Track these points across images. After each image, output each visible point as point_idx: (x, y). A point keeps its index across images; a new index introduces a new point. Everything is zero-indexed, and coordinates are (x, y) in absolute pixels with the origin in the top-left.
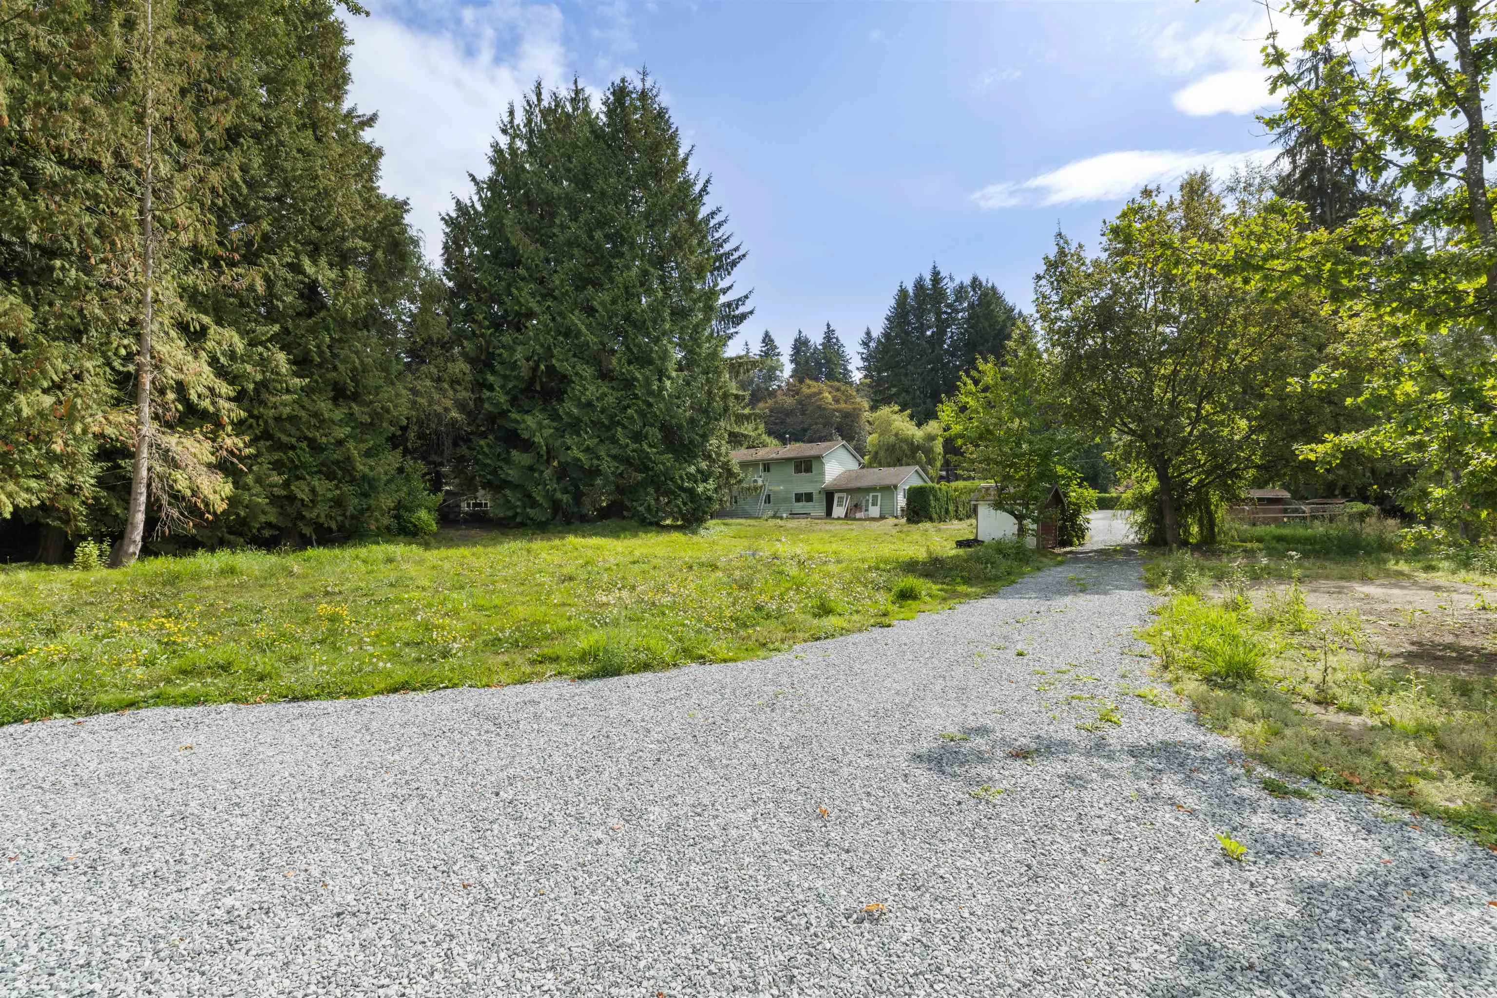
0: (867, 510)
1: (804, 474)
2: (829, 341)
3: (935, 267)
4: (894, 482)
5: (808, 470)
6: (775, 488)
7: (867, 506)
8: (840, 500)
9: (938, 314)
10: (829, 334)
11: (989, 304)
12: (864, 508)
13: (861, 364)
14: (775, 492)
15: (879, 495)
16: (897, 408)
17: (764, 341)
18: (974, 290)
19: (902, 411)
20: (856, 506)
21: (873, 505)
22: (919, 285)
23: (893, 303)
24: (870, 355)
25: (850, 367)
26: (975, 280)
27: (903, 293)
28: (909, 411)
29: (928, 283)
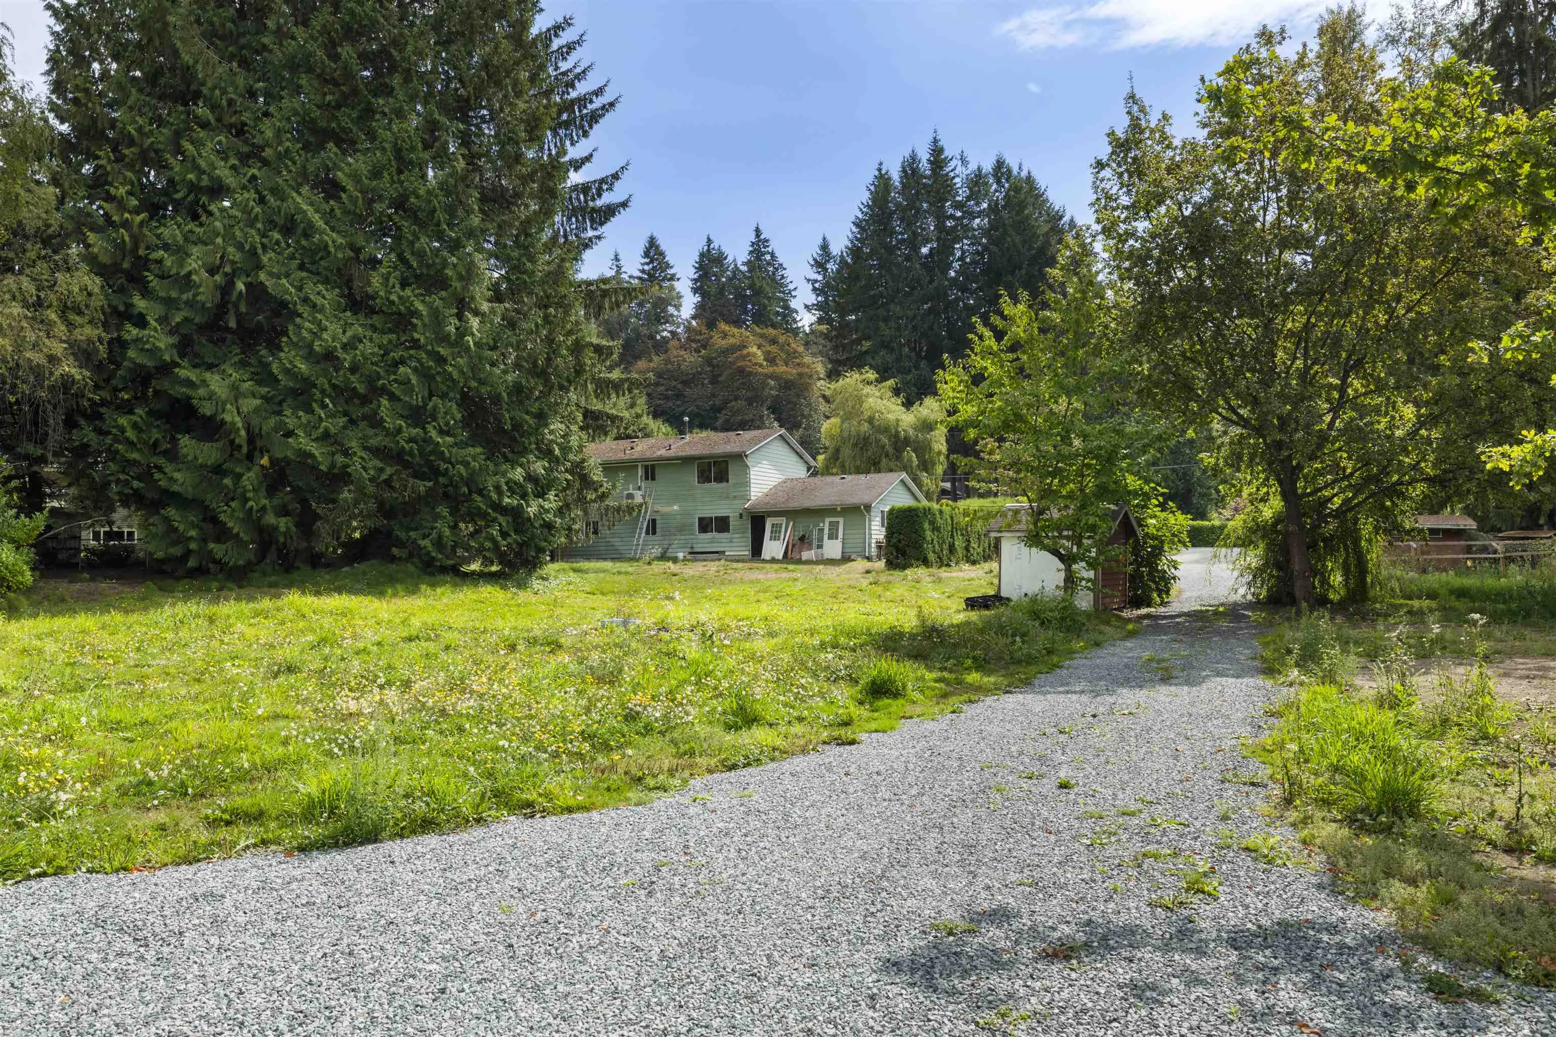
0: (820, 547)
1: (714, 485)
2: (758, 258)
3: (935, 141)
4: (866, 499)
5: (722, 477)
6: (665, 509)
7: (821, 540)
8: (776, 528)
9: (941, 217)
10: (759, 246)
11: (1022, 205)
12: (815, 543)
13: (812, 299)
14: (665, 516)
15: (841, 520)
16: (872, 375)
17: (646, 254)
18: (998, 182)
19: (881, 379)
20: (802, 539)
21: (831, 537)
22: (910, 169)
23: (865, 197)
24: (827, 285)
25: (793, 304)
26: (1000, 164)
27: (882, 181)
28: (891, 382)
29: (924, 166)
